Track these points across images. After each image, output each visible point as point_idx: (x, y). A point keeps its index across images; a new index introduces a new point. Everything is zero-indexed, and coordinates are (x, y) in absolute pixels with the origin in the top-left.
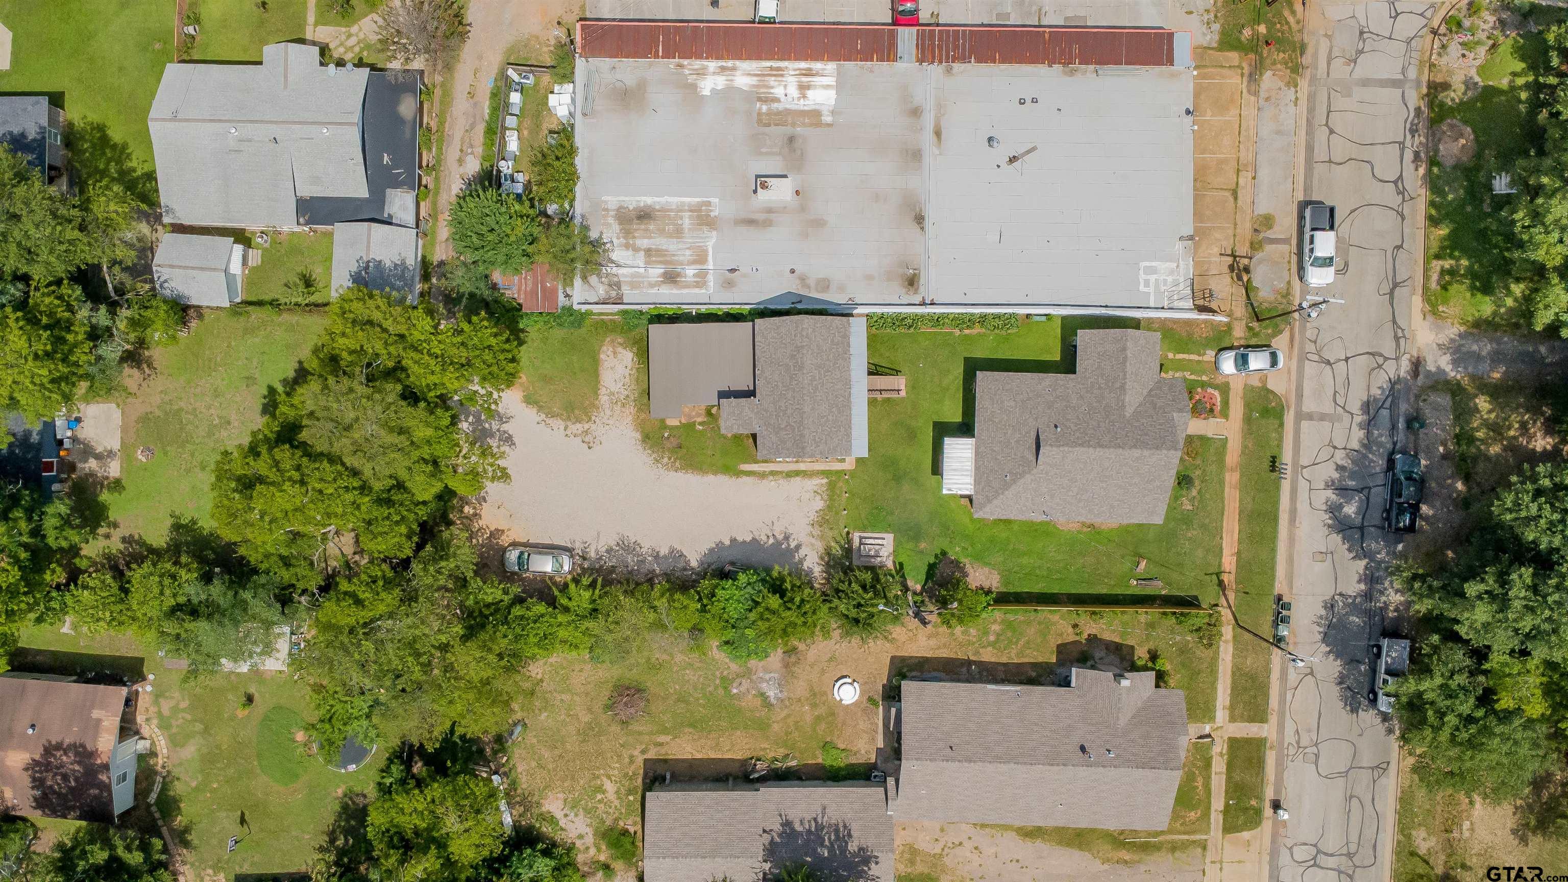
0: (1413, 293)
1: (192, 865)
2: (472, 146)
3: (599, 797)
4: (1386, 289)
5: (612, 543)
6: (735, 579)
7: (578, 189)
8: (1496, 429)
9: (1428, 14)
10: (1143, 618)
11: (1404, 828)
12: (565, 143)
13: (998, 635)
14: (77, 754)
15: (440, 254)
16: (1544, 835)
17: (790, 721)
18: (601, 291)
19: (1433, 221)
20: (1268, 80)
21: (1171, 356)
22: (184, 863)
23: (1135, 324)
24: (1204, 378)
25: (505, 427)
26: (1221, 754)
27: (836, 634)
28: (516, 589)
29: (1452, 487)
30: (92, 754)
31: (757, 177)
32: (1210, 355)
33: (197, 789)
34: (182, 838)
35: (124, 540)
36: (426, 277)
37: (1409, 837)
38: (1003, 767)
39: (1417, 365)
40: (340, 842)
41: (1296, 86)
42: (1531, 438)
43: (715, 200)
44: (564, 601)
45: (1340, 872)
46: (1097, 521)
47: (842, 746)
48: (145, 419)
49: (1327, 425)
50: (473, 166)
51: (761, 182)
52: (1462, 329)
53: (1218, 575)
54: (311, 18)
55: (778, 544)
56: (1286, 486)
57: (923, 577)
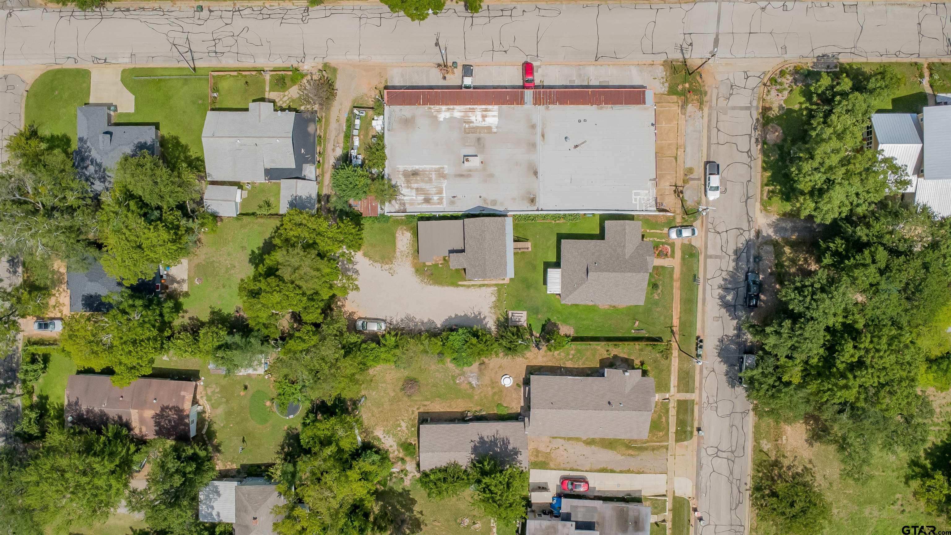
0: (756, 201)
1: (222, 460)
2: (338, 143)
3: (399, 429)
4: (744, 199)
5: (403, 317)
6: (457, 331)
7: (387, 163)
8: (793, 261)
9: (762, 77)
10: (637, 347)
11: (757, 440)
12: (380, 142)
13: (574, 355)
14: (175, 410)
15: (325, 191)
16: (820, 442)
17: (482, 395)
18: (397, 207)
19: (764, 169)
20: (690, 108)
21: (648, 231)
22: (218, 460)
23: (631, 218)
24: (663, 240)
25: (355, 267)
26: (674, 407)
27: (501, 355)
28: (363, 337)
29: (775, 286)
30: (182, 411)
31: (465, 156)
32: (666, 230)
33: (223, 427)
34: (217, 449)
35: (190, 319)
36: (319, 201)
37: (759, 443)
38: (575, 411)
39: (758, 233)
40: (286, 450)
41: (702, 110)
42: (809, 265)
43: (446, 166)
44: (384, 342)
45: (728, 459)
46: (616, 304)
47: (505, 405)
48: (198, 265)
49: (718, 260)
50: (339, 152)
51: (466, 158)
52: (778, 217)
53: (671, 327)
54: (267, 89)
55: (476, 317)
56: (701, 288)
57: (540, 330)
